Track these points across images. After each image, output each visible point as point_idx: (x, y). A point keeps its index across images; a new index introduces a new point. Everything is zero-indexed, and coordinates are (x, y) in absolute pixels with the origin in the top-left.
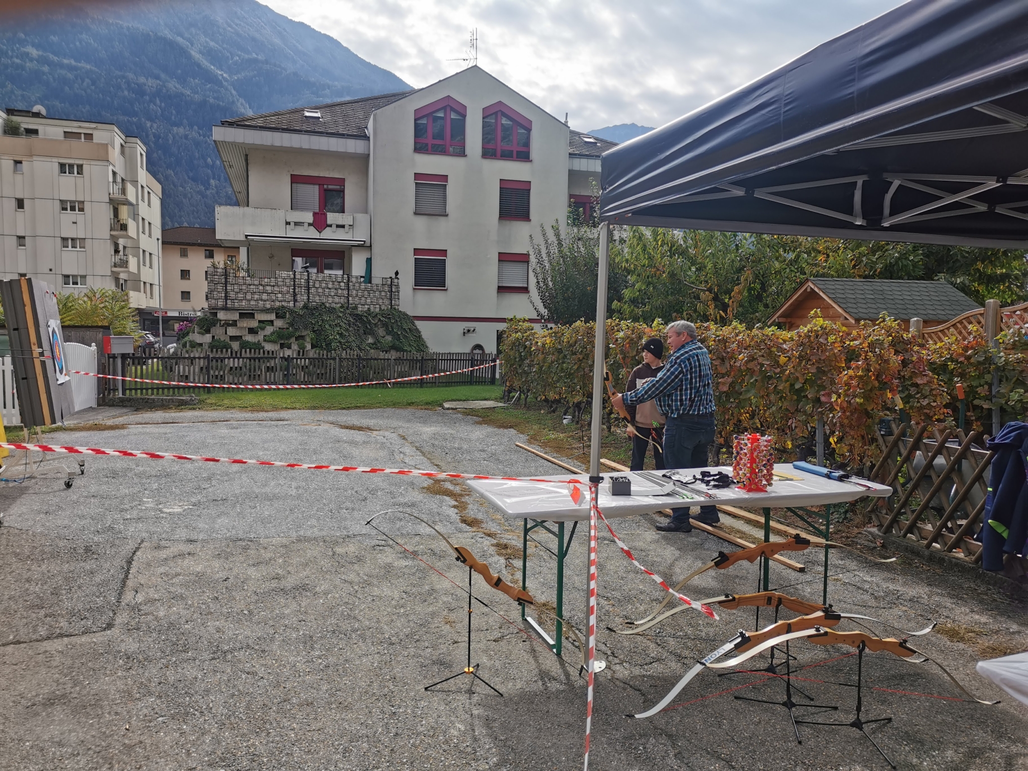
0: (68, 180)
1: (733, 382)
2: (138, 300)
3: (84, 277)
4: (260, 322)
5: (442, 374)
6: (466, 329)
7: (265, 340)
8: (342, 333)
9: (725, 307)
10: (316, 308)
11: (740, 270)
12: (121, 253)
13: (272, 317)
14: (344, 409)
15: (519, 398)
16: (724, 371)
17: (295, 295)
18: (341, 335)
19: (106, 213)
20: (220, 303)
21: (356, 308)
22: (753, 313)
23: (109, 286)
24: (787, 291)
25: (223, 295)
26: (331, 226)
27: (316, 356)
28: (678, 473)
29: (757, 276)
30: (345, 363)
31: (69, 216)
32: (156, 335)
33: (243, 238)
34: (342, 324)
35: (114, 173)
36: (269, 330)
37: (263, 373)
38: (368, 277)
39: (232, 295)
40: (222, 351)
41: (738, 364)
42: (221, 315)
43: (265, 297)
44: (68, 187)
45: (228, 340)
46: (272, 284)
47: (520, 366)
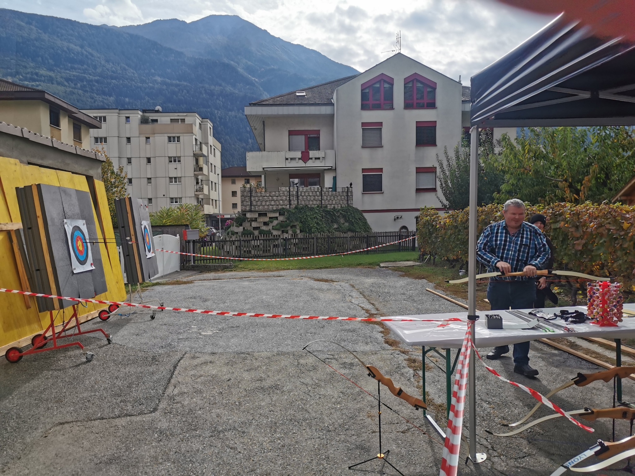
0: (172, 145)
1: (586, 243)
2: (209, 209)
3: (181, 198)
4: (270, 218)
5: (380, 246)
6: (396, 217)
7: (273, 229)
8: (318, 223)
9: (577, 192)
10: (302, 208)
11: (589, 165)
12: (200, 184)
13: (277, 215)
14: (318, 268)
15: (430, 259)
16: (578, 235)
17: (290, 201)
18: (317, 223)
19: (192, 161)
20: (248, 208)
21: (326, 207)
22: (600, 195)
23: (195, 203)
24: (627, 178)
25: (249, 203)
26: (311, 159)
27: (302, 237)
28: (541, 311)
29: (602, 169)
30: (320, 241)
31: (173, 165)
32: (217, 229)
33: (261, 170)
34: (318, 217)
35: (196, 140)
36: (275, 222)
37: (272, 248)
38: (334, 188)
39: (254, 203)
40: (248, 236)
41: (589, 230)
42: (248, 215)
43: (273, 203)
44: (172, 149)
45: (252, 229)
46: (277, 195)
47: (430, 238)
